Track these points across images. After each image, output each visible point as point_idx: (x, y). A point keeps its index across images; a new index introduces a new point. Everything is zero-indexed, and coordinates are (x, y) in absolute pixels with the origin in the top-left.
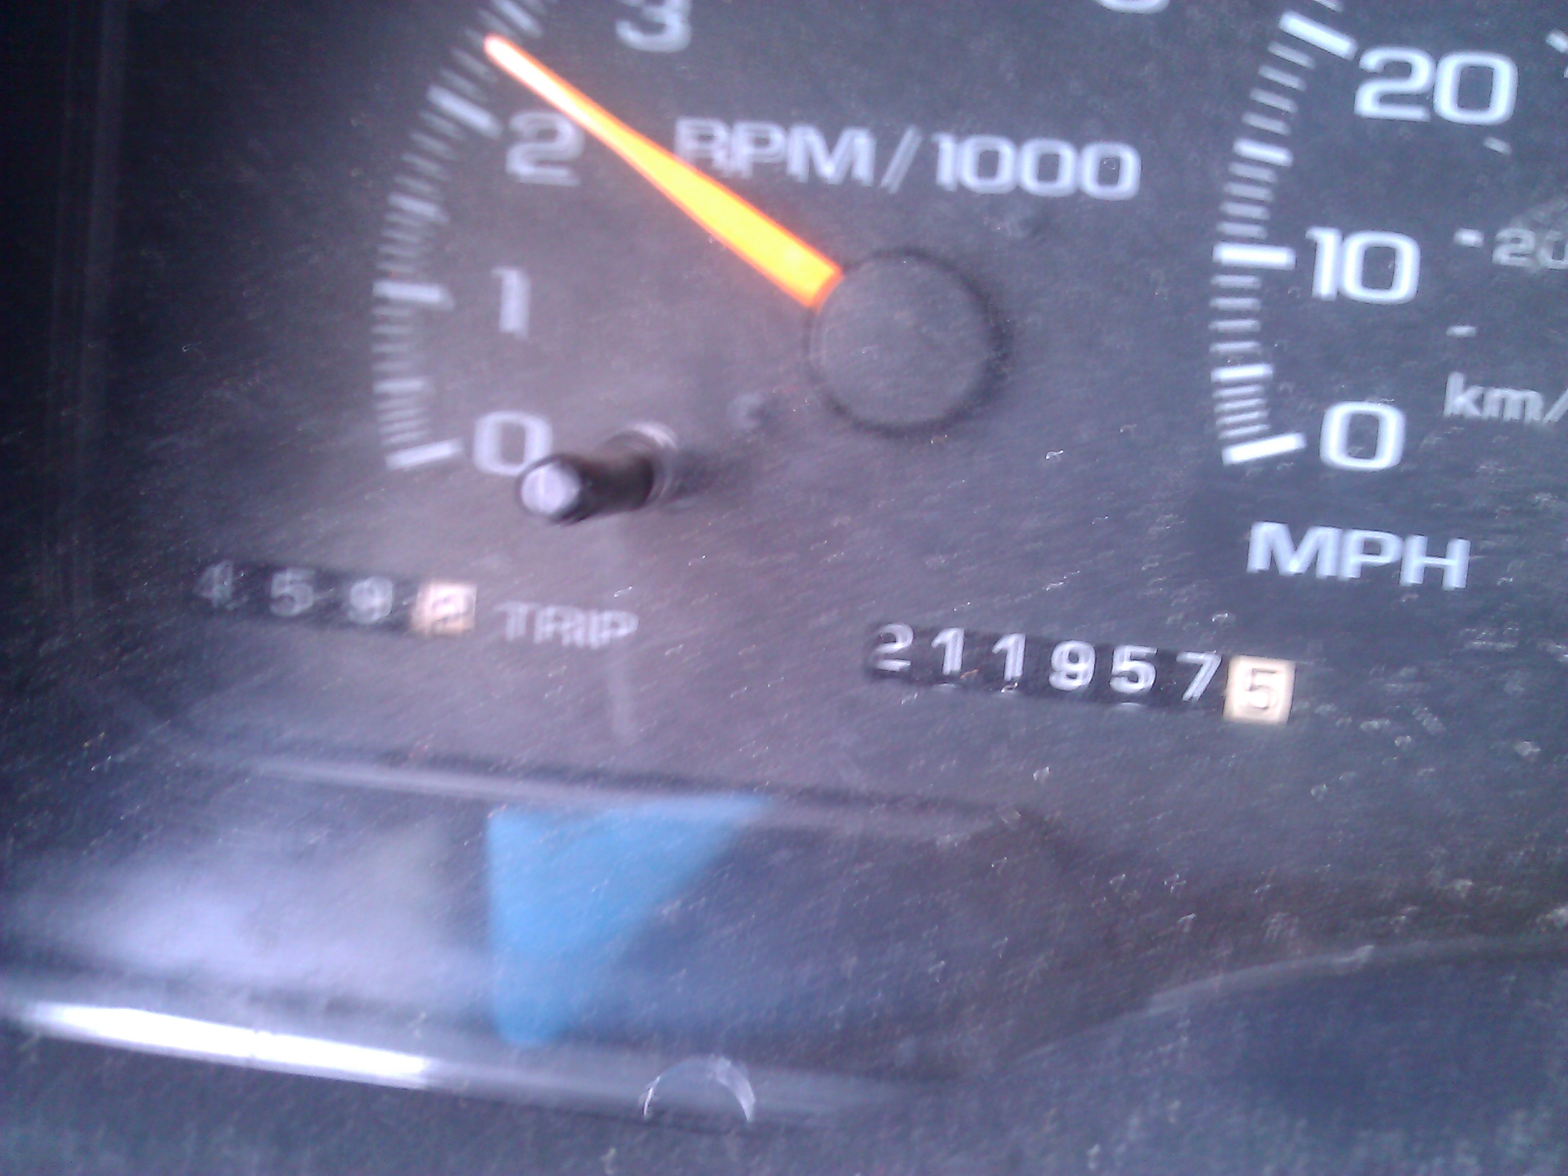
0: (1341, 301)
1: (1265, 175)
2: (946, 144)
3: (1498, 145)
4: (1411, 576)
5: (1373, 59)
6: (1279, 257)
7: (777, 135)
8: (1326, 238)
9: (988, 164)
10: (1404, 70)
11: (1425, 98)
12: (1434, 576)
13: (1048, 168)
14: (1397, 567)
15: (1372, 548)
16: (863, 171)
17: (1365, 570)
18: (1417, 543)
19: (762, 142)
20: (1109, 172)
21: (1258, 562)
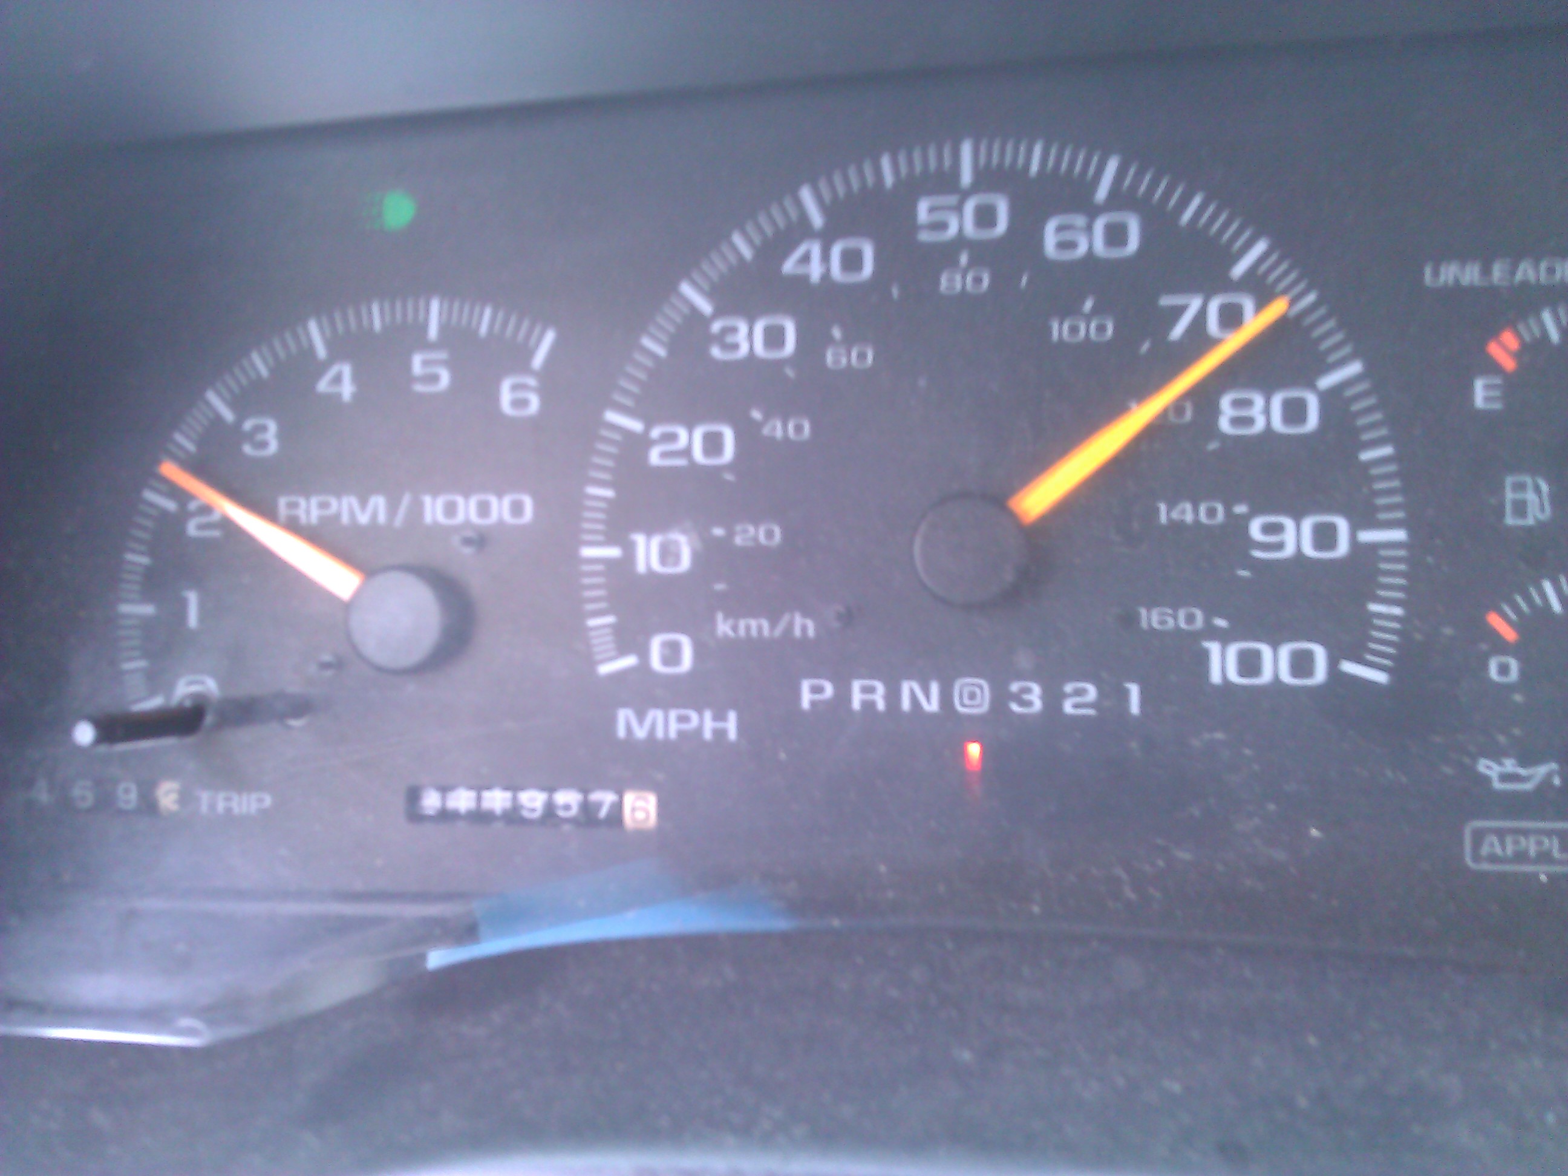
0: (651, 574)
1: (602, 505)
2: (427, 500)
3: (729, 477)
4: (708, 735)
5: (656, 433)
6: (613, 552)
7: (334, 502)
8: (640, 539)
9: (450, 509)
10: (672, 437)
11: (687, 452)
12: (720, 734)
13: (484, 509)
14: (699, 730)
15: (682, 719)
16: (382, 518)
17: (681, 734)
18: (708, 715)
19: (324, 505)
20: (517, 509)
21: (621, 732)
